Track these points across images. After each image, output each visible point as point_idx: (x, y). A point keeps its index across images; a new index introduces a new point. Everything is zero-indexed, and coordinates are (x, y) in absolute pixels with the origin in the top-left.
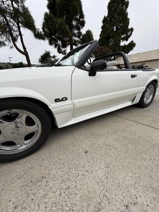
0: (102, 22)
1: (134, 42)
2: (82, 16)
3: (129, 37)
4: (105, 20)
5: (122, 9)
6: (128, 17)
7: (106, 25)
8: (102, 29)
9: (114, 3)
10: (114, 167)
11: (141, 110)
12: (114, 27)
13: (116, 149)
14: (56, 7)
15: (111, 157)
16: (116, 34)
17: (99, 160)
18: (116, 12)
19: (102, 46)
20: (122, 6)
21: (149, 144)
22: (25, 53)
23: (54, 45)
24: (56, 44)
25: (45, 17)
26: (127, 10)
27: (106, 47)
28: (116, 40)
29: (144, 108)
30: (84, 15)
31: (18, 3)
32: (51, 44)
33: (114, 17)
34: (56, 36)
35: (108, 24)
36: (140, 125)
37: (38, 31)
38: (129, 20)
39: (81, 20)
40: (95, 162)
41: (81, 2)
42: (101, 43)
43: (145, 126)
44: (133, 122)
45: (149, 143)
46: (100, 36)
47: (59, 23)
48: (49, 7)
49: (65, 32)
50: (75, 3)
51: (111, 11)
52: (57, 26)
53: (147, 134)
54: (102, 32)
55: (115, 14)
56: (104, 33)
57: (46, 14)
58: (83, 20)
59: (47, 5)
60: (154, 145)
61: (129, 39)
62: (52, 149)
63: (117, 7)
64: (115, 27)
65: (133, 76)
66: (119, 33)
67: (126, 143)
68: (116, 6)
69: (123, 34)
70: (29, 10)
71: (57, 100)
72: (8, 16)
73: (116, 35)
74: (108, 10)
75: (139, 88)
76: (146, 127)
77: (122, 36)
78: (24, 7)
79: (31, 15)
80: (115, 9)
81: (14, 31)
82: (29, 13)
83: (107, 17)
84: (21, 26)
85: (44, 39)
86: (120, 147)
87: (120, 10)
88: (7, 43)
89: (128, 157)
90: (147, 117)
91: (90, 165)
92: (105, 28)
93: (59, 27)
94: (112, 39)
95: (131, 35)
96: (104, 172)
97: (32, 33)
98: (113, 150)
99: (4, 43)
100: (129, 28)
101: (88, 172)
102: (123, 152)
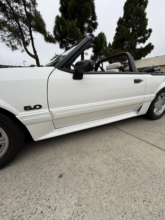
0: (117, 24)
1: (152, 45)
2: (94, 18)
3: (147, 39)
4: (120, 22)
5: (140, 9)
6: (146, 18)
7: (121, 27)
8: (116, 31)
9: (131, 3)
10: (88, 205)
11: (150, 122)
12: (129, 29)
13: (100, 176)
14: (68, 10)
15: (90, 188)
16: (131, 36)
17: (72, 191)
18: (132, 12)
19: (116, 49)
20: (140, 5)
21: (148, 173)
22: (36, 57)
23: (65, 49)
24: (66, 47)
25: (56, 20)
26: (145, 10)
27: (120, 50)
28: (132, 43)
29: (154, 121)
30: (96, 17)
31: (30, 8)
32: (61, 47)
33: (130, 18)
34: (66, 40)
35: (124, 25)
36: (143, 143)
37: (48, 35)
38: (147, 20)
39: (94, 22)
40: (66, 193)
41: (94, 3)
42: (115, 46)
43: (149, 144)
44: (134, 138)
45: (149, 171)
46: (114, 38)
47: (69, 25)
48: (61, 10)
49: (76, 34)
50: (87, 4)
51: (127, 12)
52: (68, 28)
53: (148, 157)
54: (116, 34)
55: (131, 14)
56: (119, 36)
57: (58, 17)
58: (96, 22)
59: (60, 8)
60: (155, 175)
61: (146, 41)
62: (22, 167)
63: (135, 7)
64: (131, 29)
65: (137, 81)
66: (135, 35)
67: (116, 168)
68: (133, 6)
69: (139, 36)
70: (41, 14)
71: (27, 108)
72: (20, 21)
73: (132, 38)
74: (124, 11)
75: (146, 96)
76: (150, 147)
77: (139, 38)
78: (36, 11)
79: (43, 19)
80: (132, 10)
81: (26, 35)
82: (40, 17)
83: (123, 18)
84: (33, 30)
85: (54, 42)
86: (106, 174)
87: (137, 10)
88: (18, 47)
89: (112, 191)
90: (155, 132)
91: (58, 197)
92: (120, 30)
93: (70, 29)
94: (127, 41)
95: (149, 36)
96: (71, 212)
97: (43, 37)
98: (96, 177)
99: (16, 47)
100: (147, 29)
101: (50, 210)
102: (107, 182)
